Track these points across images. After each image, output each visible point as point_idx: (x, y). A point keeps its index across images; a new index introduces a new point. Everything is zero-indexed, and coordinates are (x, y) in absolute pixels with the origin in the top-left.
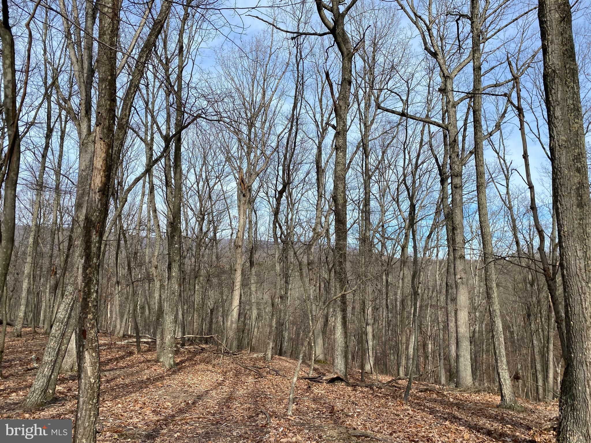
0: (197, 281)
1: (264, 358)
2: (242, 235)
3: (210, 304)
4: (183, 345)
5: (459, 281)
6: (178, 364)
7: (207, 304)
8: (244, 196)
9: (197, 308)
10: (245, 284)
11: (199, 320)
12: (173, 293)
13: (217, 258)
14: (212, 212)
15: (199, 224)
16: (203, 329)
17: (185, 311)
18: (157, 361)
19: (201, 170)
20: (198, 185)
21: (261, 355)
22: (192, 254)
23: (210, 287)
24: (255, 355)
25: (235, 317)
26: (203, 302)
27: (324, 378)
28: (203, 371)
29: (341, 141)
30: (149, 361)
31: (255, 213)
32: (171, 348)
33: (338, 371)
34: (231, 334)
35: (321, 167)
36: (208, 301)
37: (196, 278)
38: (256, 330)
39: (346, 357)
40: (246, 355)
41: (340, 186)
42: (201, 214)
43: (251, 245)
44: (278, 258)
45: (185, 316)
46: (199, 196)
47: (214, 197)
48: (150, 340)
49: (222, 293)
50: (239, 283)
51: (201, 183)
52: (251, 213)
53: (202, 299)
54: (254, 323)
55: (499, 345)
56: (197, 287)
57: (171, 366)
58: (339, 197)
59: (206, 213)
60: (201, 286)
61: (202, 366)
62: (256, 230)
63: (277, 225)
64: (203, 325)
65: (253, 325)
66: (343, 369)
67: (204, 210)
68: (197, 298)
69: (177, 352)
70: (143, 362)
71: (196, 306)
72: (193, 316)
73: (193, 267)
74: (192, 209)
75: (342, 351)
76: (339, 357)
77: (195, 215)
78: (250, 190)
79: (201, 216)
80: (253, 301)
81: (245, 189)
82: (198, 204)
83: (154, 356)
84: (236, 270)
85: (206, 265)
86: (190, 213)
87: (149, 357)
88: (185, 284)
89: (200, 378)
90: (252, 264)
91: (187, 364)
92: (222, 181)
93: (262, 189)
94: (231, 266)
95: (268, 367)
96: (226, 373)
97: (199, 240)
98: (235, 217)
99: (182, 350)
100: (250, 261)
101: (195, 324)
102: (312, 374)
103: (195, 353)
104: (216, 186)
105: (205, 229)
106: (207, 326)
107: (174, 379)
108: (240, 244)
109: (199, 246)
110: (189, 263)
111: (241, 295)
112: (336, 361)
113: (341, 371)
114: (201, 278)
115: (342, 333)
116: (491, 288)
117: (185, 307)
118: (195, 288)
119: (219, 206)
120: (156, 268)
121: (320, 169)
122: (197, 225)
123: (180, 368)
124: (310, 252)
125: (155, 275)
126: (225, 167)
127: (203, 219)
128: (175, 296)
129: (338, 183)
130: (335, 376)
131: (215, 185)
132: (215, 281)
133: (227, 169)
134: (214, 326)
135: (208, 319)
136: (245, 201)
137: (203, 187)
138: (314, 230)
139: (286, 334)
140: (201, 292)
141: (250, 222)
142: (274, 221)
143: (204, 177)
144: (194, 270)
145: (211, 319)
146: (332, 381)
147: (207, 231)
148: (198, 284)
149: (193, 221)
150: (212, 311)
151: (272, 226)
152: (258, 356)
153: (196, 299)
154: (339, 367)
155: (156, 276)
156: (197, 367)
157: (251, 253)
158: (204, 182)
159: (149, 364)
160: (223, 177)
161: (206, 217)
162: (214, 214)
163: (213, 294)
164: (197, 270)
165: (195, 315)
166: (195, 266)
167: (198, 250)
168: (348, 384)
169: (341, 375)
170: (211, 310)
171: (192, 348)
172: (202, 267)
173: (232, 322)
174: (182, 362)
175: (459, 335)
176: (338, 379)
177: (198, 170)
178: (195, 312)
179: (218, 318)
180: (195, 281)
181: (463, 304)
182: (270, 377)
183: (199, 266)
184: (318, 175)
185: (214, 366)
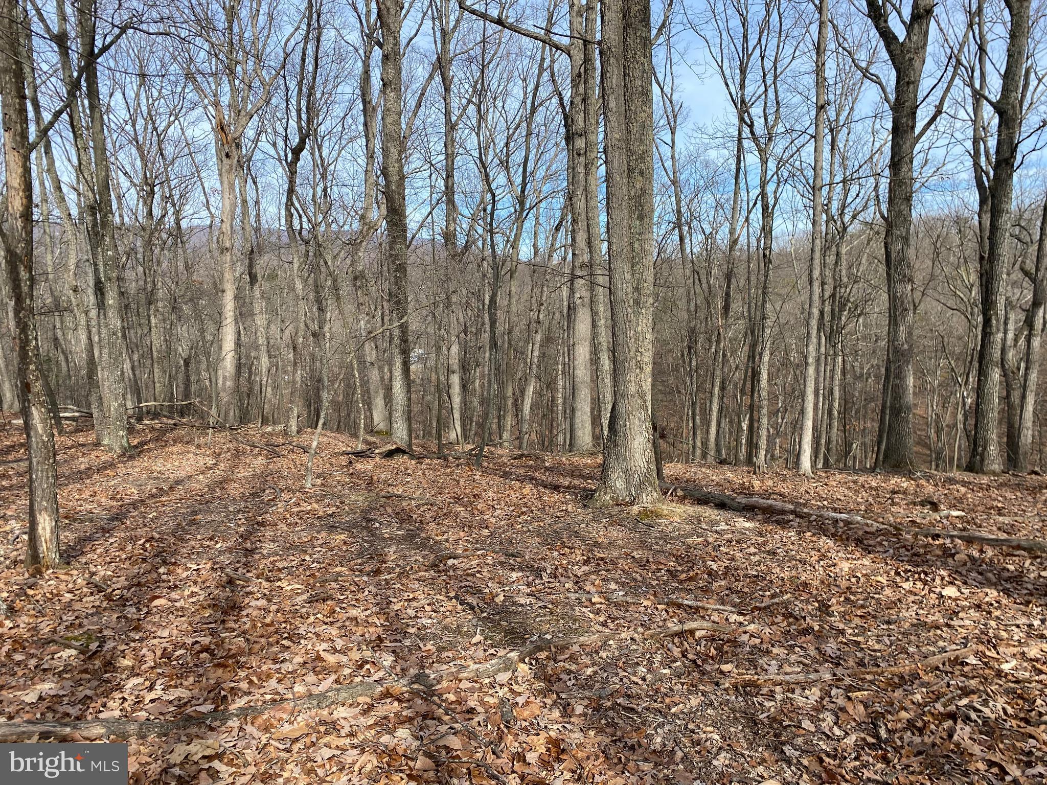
0: (152, 312)
1: (285, 433)
2: (229, 228)
3: (183, 349)
4: (140, 419)
5: (578, 302)
6: (136, 447)
7: (176, 350)
8: (227, 156)
9: (158, 357)
10: (244, 314)
11: (164, 379)
12: (113, 334)
13: (187, 268)
14: (168, 180)
15: (145, 202)
16: (172, 393)
17: (136, 363)
18: (97, 444)
19: (137, 95)
20: (134, 125)
21: (280, 427)
22: (137, 259)
23: (179, 318)
24: (269, 429)
25: (228, 369)
26: (169, 348)
27: (377, 451)
28: (181, 454)
29: (391, 72)
30: (83, 445)
31: (255, 183)
32: (121, 421)
33: (398, 441)
34: (225, 398)
35: (370, 102)
36: (177, 345)
37: (150, 303)
38: (269, 389)
39: (409, 419)
40: (254, 430)
41: (392, 150)
42: (147, 184)
43: (249, 245)
44: (298, 269)
45: (137, 372)
46: (140, 148)
47: (169, 150)
48: (77, 414)
49: (202, 331)
50: (232, 314)
51: (140, 122)
52: (245, 186)
53: (166, 340)
54: (265, 379)
55: (604, 388)
56: (153, 321)
57: (125, 449)
58: (391, 169)
59: (157, 182)
60: (161, 317)
61: (178, 448)
62: (258, 215)
63: (293, 210)
64: (172, 386)
65: (264, 382)
66: (406, 437)
67: (151, 175)
68: (157, 341)
69: (131, 430)
70: (73, 447)
71: (155, 354)
72: (151, 372)
73: (141, 283)
74: (126, 174)
75: (403, 411)
76: (400, 421)
77: (135, 185)
78: (238, 146)
79: (148, 189)
80: (260, 342)
81: (228, 143)
82: (138, 163)
83: (92, 437)
84: (223, 291)
85: (168, 280)
86: (124, 183)
87: (82, 440)
88: (129, 315)
89: (176, 464)
90: (253, 278)
91: (151, 445)
92: (182, 119)
93: (263, 137)
94: (215, 282)
95: (290, 443)
96: (219, 454)
97: (148, 232)
98: (214, 191)
99: (139, 427)
100: (250, 274)
101: (157, 385)
102: (360, 447)
103: (164, 431)
104: (172, 128)
105: (157, 212)
106: (181, 389)
107: (132, 467)
108: (228, 245)
109: (149, 245)
110: (133, 277)
111: (239, 333)
112: (395, 426)
113: (402, 440)
114: (160, 304)
115: (402, 385)
116: (597, 313)
117: (136, 357)
118: (149, 322)
119: (181, 167)
120: (74, 291)
121: (368, 106)
122: (140, 206)
123: (142, 452)
124: (356, 257)
125: (74, 304)
126: (187, 90)
127: (152, 193)
128: (118, 338)
129: (389, 145)
130: (394, 447)
131: (168, 127)
132: (187, 309)
133: (191, 95)
134: (193, 388)
135: (181, 376)
136: (231, 166)
137: (146, 129)
138: (362, 217)
139: (325, 396)
140: (162, 330)
141: (245, 202)
142: (286, 204)
143: (144, 109)
144: (144, 289)
145: (188, 377)
146: (390, 454)
147: (163, 216)
148: (155, 316)
149: (132, 197)
150: (187, 362)
151: (283, 212)
152: (274, 430)
153: (154, 342)
154: (399, 435)
155: (78, 305)
156: (170, 449)
157: (251, 260)
158: (145, 120)
159: (85, 450)
160: (184, 110)
161: (156, 189)
162: (173, 184)
163: (185, 334)
164: (149, 289)
165: (156, 370)
166: (145, 281)
167: (148, 253)
168: (412, 457)
169: (403, 445)
170: (185, 361)
171: (157, 424)
172: (160, 284)
173: (225, 379)
174: (142, 444)
175: (576, 379)
176: (399, 451)
177: (131, 94)
178: (156, 365)
179: (199, 374)
180: (149, 309)
181: (582, 336)
182: (291, 456)
183: (154, 281)
184: (365, 116)
185: (199, 447)
